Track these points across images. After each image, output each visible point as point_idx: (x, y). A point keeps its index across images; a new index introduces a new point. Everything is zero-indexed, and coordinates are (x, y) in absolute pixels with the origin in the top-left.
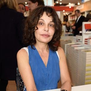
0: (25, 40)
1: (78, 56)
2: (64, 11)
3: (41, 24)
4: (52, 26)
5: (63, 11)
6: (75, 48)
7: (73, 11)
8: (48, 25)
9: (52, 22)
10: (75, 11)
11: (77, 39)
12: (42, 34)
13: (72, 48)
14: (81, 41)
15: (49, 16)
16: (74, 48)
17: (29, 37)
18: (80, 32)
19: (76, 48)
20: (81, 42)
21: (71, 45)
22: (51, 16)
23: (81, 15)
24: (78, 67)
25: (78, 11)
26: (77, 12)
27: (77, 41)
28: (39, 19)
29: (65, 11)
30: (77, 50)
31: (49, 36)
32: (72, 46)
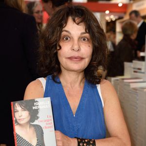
0: (42, 68)
1: (137, 100)
2: (107, 12)
3: (67, 39)
4: (86, 39)
5: (105, 11)
6: (131, 84)
7: (125, 13)
8: (79, 39)
9: (84, 33)
10: (131, 14)
11: (134, 68)
12: (69, 56)
13: (125, 85)
14: (143, 71)
15: (78, 24)
16: (129, 85)
17: (47, 64)
18: (142, 54)
19: (133, 86)
20: (143, 73)
21: (123, 79)
22: (82, 24)
23: (142, 21)
24: (137, 122)
25: (136, 13)
26: (133, 15)
27: (135, 72)
28: (61, 31)
29: (110, 12)
30: (135, 89)
31: (82, 59)
32: (125, 81)
